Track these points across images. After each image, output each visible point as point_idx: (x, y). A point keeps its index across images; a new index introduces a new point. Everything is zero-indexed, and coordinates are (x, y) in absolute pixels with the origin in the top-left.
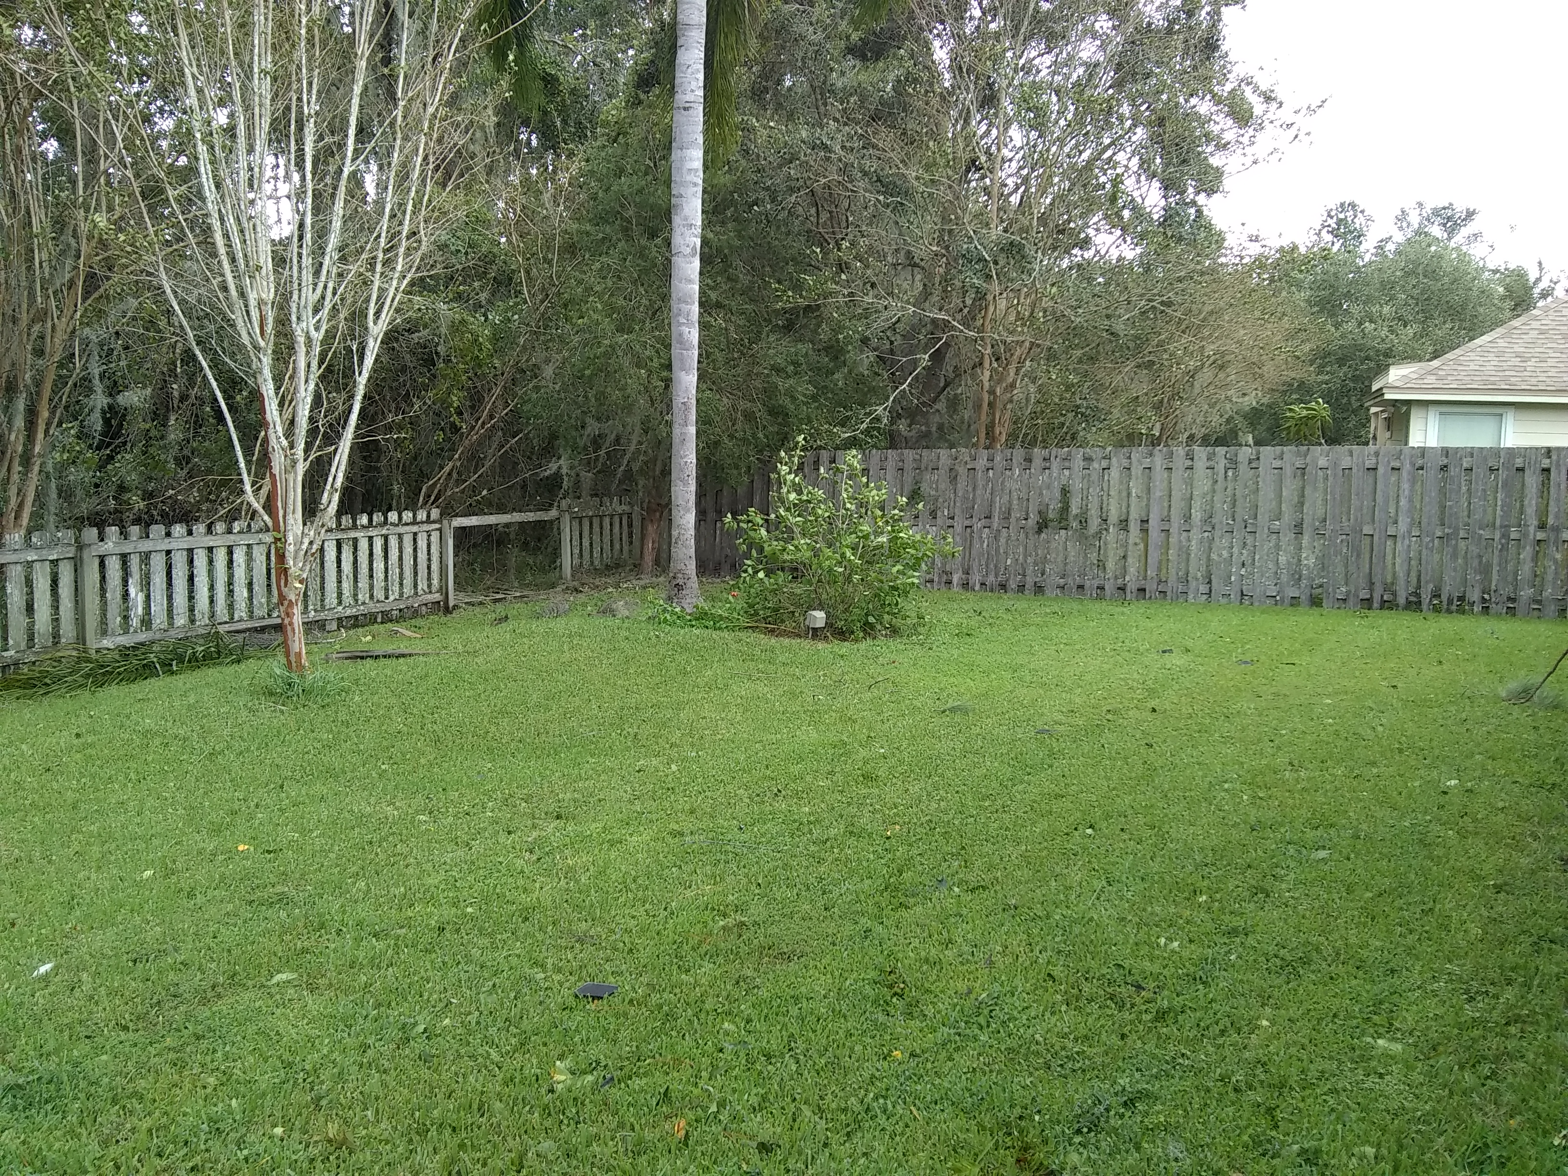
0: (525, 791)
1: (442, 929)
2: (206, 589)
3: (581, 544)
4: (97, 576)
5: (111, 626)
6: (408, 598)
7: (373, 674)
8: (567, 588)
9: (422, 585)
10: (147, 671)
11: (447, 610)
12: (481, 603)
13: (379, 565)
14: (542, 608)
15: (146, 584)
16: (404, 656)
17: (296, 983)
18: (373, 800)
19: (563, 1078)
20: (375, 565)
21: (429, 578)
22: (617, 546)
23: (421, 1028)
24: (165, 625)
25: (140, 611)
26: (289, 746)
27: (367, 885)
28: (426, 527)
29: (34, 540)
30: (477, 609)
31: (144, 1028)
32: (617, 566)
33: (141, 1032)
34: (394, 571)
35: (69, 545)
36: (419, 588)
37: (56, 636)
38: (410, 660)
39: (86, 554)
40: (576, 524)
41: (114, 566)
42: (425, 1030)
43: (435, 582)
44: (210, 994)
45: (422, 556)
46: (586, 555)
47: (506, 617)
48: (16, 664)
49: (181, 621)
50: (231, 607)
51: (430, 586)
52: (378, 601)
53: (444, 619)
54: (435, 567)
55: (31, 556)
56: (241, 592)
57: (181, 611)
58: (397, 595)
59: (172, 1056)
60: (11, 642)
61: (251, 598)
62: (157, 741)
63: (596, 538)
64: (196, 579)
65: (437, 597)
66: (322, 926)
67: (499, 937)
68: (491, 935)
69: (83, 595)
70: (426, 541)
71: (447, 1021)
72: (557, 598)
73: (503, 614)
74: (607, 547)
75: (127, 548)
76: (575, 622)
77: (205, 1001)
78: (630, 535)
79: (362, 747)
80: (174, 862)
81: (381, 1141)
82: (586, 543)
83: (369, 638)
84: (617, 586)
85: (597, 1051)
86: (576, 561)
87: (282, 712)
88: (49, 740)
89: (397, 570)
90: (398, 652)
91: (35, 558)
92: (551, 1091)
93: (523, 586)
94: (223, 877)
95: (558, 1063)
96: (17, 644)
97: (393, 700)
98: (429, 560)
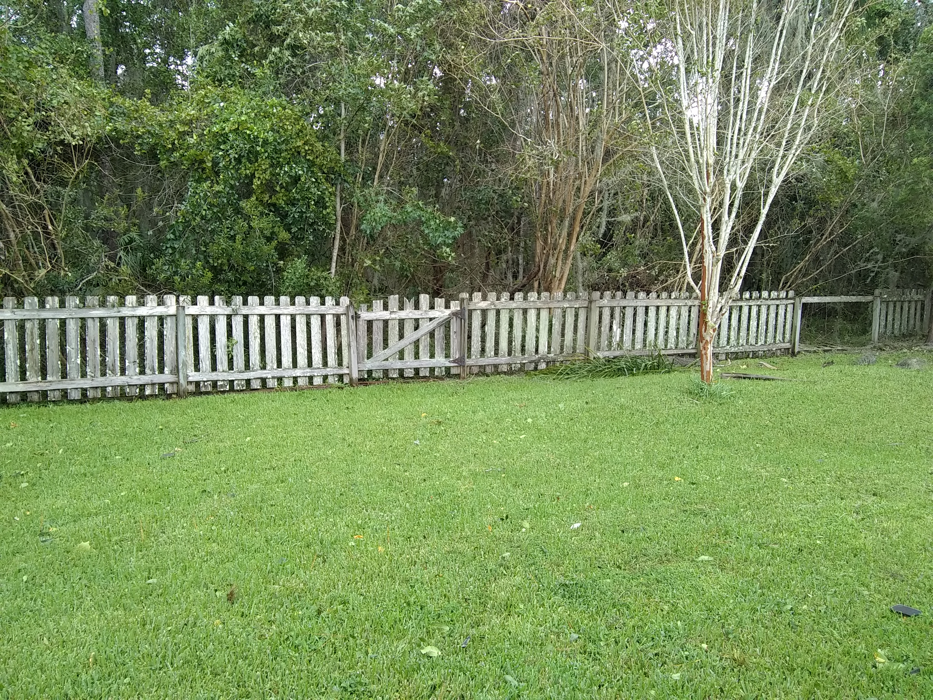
0: (851, 474)
1: (800, 550)
2: (653, 330)
3: (886, 318)
4: (598, 317)
5: (602, 345)
6: (769, 344)
7: (750, 388)
8: (875, 347)
9: (779, 337)
10: (620, 372)
11: (793, 354)
12: (815, 352)
13: (753, 323)
14: (857, 358)
15: (622, 325)
16: (768, 379)
17: (712, 563)
18: (752, 464)
19: (883, 661)
20: (751, 323)
21: (784, 333)
22: (912, 322)
23: (789, 607)
24: (630, 348)
25: (618, 339)
26: (701, 424)
27: (752, 514)
28: (785, 302)
29: (568, 296)
30: (813, 355)
31: (629, 569)
32: (911, 335)
33: (627, 571)
34: (762, 327)
35: (585, 300)
36: (777, 339)
37: (574, 348)
38: (773, 383)
39: (593, 306)
40: (884, 306)
41: (606, 313)
42: (791, 609)
43: (787, 336)
44: (664, 559)
45: (781, 319)
46: (889, 326)
47: (832, 362)
48: (554, 361)
49: (638, 346)
50: (666, 340)
51: (784, 338)
52: (751, 345)
53: (791, 359)
54: (788, 326)
55: (566, 305)
56: (672, 333)
57: (639, 341)
58: (763, 343)
59: (644, 588)
60: (552, 349)
61: (677, 337)
62: (628, 412)
63: (897, 316)
64: (649, 324)
65: (788, 345)
66: (727, 533)
67: (839, 563)
68: (833, 560)
69: (590, 326)
70: (784, 311)
71: (805, 607)
72: (867, 352)
73: (830, 360)
74: (905, 322)
75: (614, 303)
76: (883, 371)
77: (661, 562)
78: (922, 315)
79: (744, 431)
80: (640, 480)
81: (766, 668)
82: (890, 318)
83: (745, 366)
84: (910, 348)
85: (906, 649)
86: (882, 330)
87: (697, 404)
88: (572, 404)
89: (765, 327)
90: (765, 376)
91: (568, 306)
92: (874, 666)
93: (843, 343)
94: (667, 494)
95: (879, 650)
96: (555, 351)
97: (763, 406)
98: (785, 322)
